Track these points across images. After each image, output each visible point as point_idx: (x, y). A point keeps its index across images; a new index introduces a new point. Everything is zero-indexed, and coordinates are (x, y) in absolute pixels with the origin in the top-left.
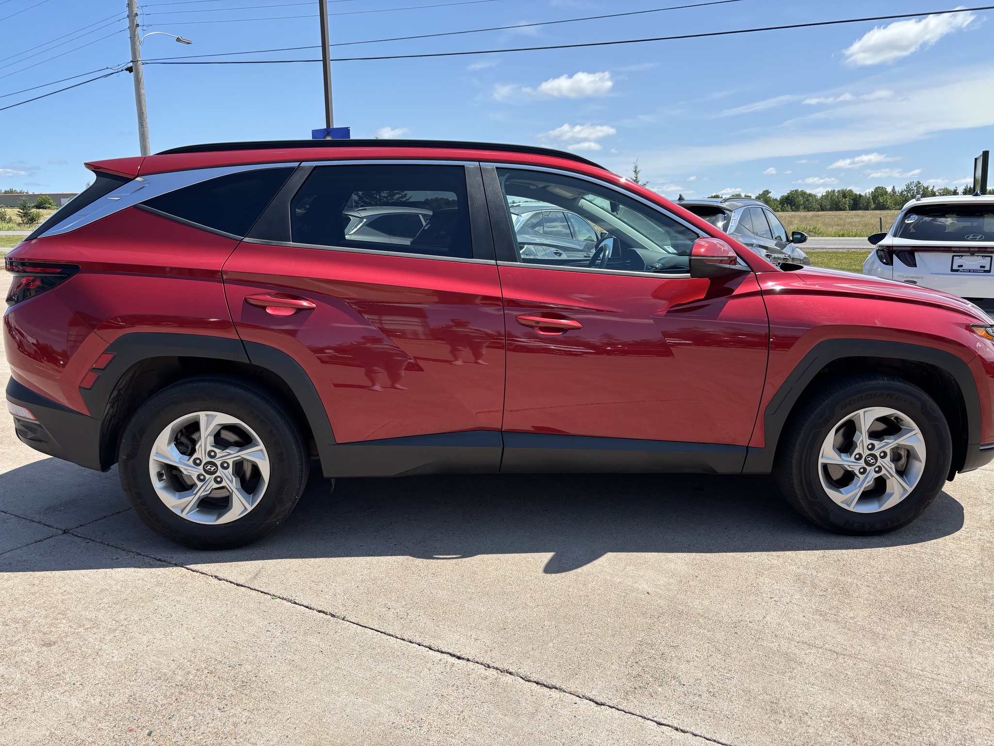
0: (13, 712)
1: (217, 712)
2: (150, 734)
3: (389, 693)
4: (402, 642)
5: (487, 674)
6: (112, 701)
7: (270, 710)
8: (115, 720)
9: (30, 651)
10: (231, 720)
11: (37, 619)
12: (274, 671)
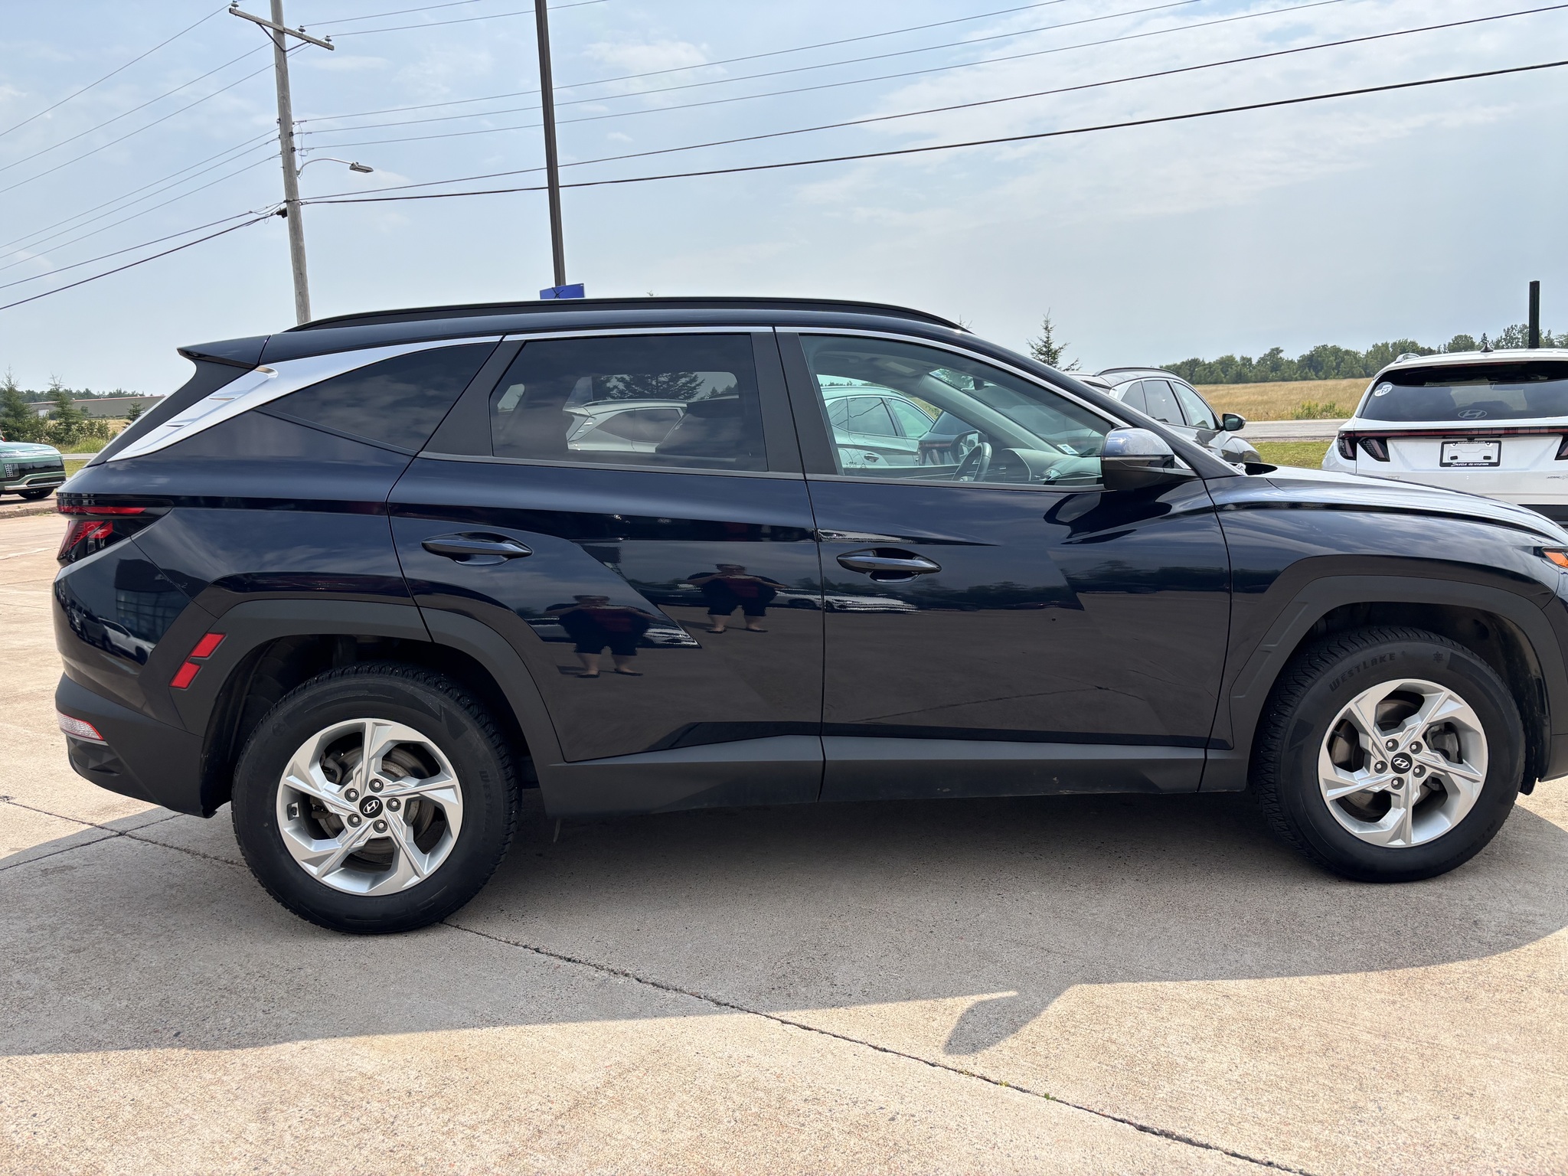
0: (24, 1014)
1: (260, 1014)
2: (176, 1035)
3: (469, 994)
4: (506, 945)
5: (596, 975)
6: (140, 1005)
7: (323, 1012)
8: (139, 1022)
9: (54, 957)
10: (274, 1021)
11: (68, 926)
12: (339, 975)
